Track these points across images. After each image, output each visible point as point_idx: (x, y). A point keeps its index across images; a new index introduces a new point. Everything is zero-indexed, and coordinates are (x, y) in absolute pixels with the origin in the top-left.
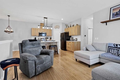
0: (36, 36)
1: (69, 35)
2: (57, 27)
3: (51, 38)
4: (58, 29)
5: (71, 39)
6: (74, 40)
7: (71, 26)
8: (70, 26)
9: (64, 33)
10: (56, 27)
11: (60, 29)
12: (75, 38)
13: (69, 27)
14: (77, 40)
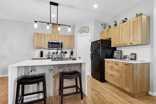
0: (42, 48)
1: (112, 46)
2: (84, 30)
3: (72, 53)
4: (85, 34)
5: (115, 54)
6: (125, 57)
7: (116, 25)
8: (112, 25)
9: (99, 41)
10: (82, 29)
11: (90, 34)
12: (127, 52)
13: (110, 27)
14: (135, 59)
